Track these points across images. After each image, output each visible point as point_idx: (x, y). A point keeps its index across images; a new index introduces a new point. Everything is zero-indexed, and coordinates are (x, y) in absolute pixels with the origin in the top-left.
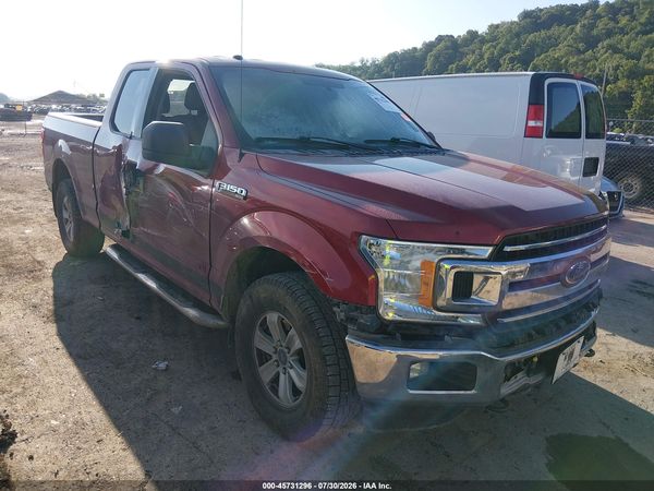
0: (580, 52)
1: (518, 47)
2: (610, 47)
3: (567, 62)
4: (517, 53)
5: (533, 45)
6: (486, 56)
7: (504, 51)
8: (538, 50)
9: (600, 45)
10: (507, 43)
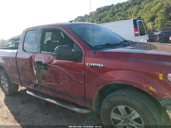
0: (112, 17)
1: (97, 17)
2: (118, 15)
3: (109, 19)
4: (98, 19)
5: (101, 17)
6: (90, 20)
7: (94, 19)
8: (102, 17)
9: (116, 14)
10: (95, 17)
